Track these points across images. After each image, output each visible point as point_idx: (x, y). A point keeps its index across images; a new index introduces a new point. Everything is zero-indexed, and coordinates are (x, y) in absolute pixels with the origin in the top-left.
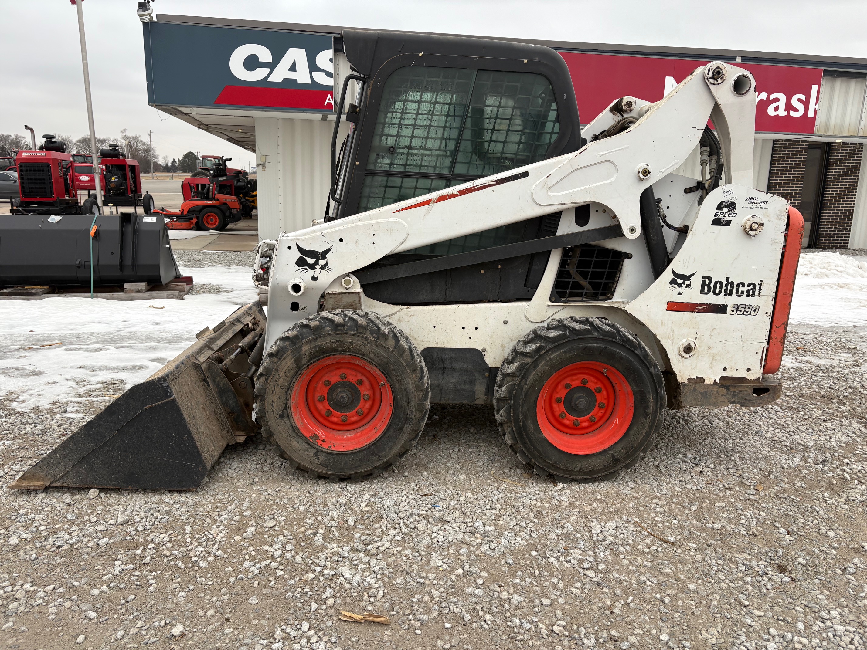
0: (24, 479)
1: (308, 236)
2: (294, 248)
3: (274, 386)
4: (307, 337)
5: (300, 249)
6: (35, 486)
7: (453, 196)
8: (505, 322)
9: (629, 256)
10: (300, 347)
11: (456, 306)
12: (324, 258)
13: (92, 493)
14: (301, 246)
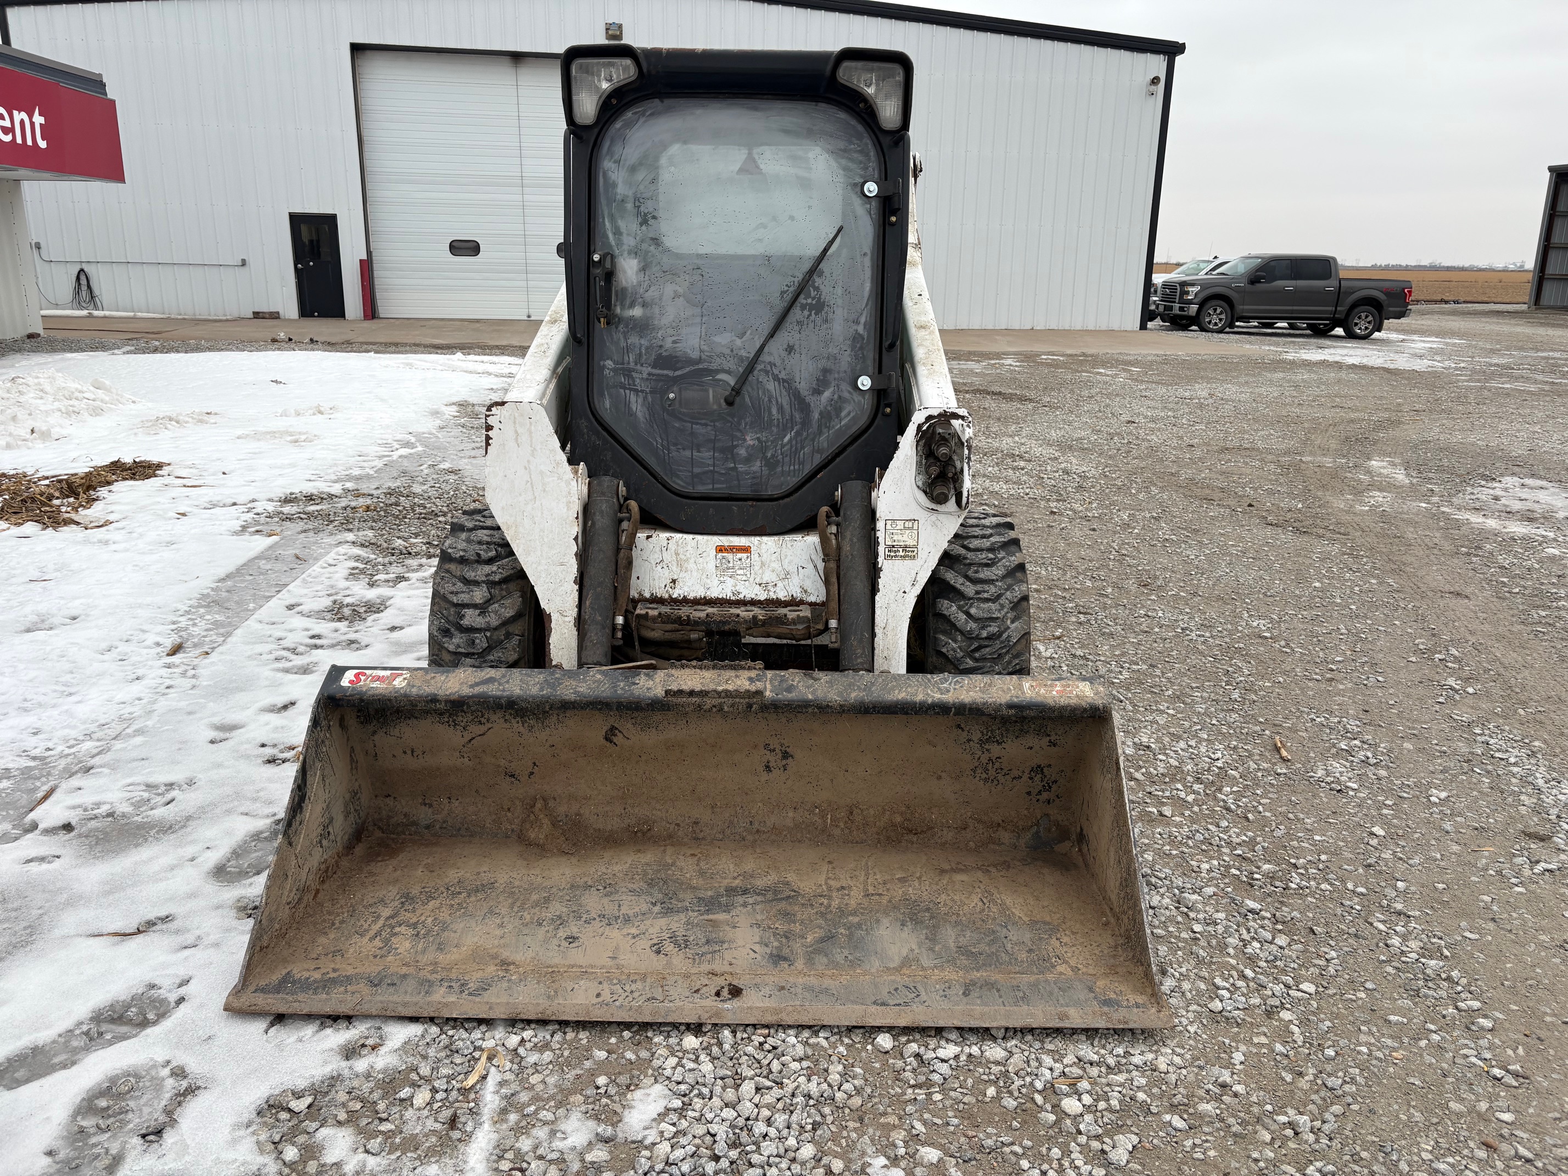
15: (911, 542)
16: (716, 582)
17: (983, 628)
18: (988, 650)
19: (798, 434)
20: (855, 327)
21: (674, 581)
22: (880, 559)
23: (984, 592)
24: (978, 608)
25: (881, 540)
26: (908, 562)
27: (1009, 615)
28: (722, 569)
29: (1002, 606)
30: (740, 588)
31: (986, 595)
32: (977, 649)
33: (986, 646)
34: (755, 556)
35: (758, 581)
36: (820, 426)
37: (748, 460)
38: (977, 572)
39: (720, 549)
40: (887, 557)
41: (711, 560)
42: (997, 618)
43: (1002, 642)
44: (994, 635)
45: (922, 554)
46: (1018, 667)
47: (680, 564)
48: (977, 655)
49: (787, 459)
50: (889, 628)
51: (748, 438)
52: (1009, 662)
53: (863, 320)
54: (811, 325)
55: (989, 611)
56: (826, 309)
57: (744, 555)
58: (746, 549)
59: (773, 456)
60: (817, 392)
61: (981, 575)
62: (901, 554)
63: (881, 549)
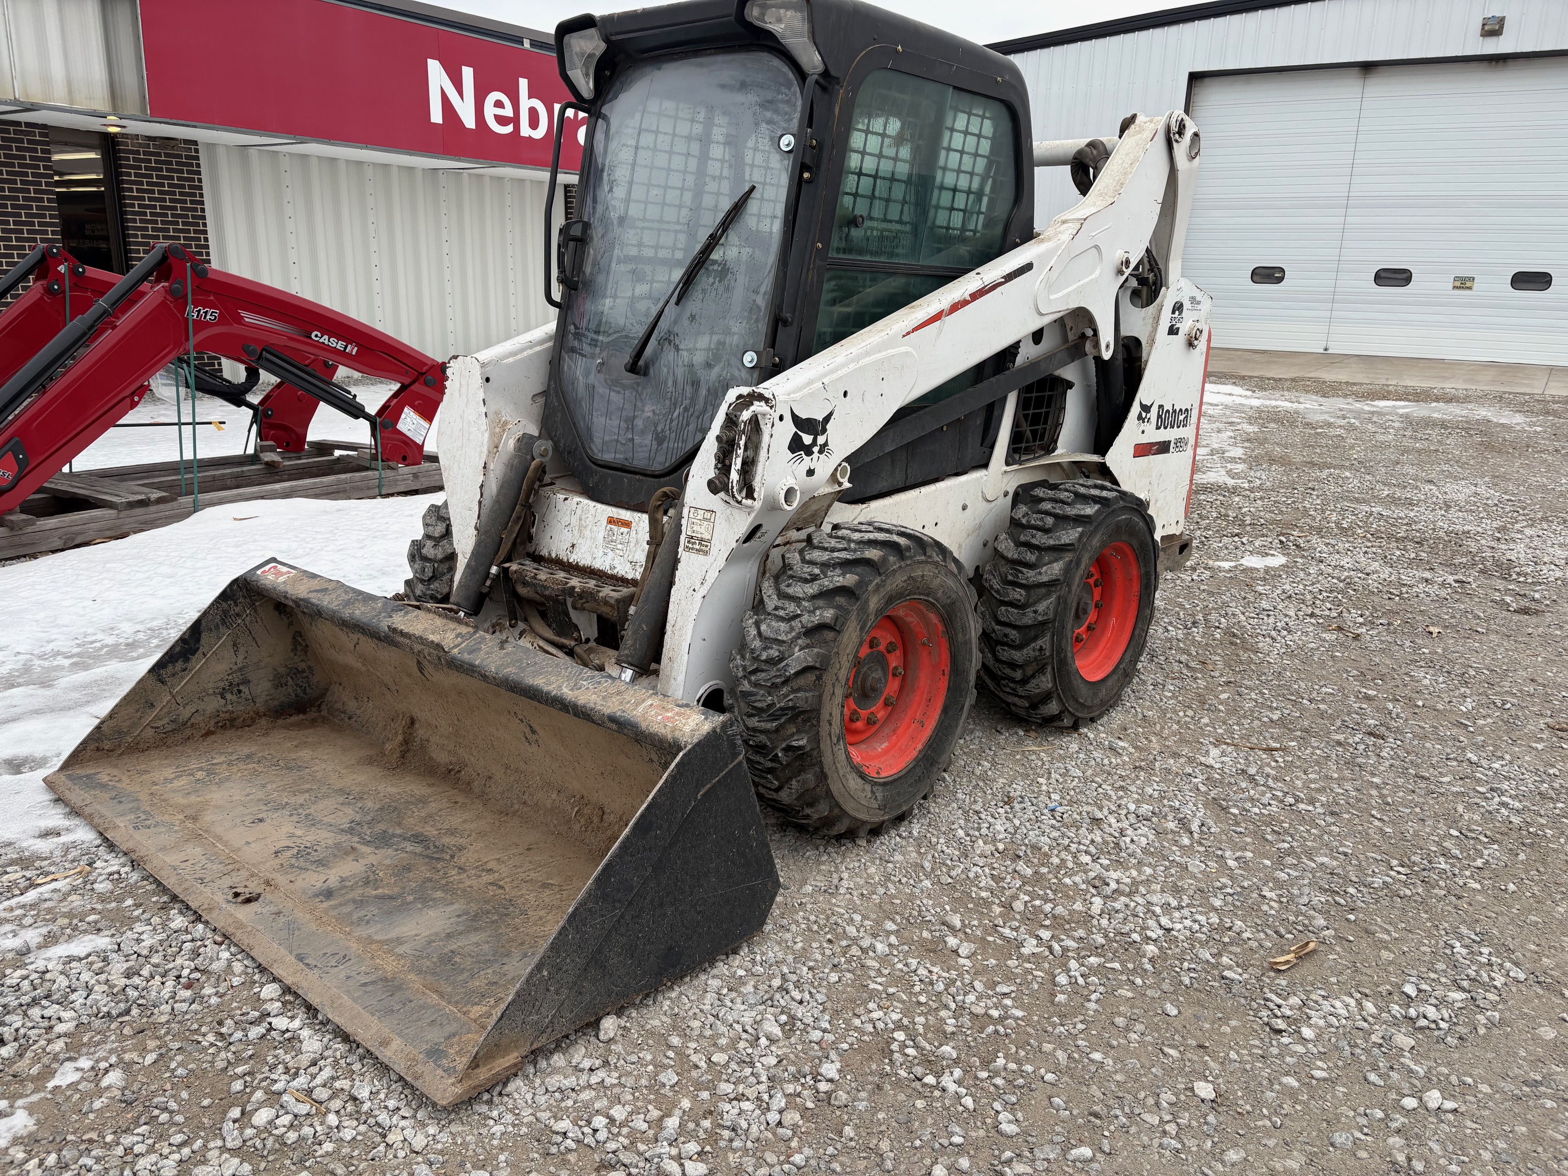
0: (477, 1066)
1: (805, 391)
2: (788, 417)
3: (833, 685)
4: (871, 581)
5: (796, 419)
6: (507, 1069)
7: (963, 304)
8: (964, 508)
9: (1070, 385)
10: (867, 601)
11: (917, 490)
12: (824, 431)
13: (609, 1025)
14: (797, 413)
15: (706, 536)
16: (601, 554)
17: (765, 649)
18: (763, 674)
19: (686, 410)
20: (754, 297)
21: (573, 546)
22: (680, 550)
23: (783, 609)
24: (769, 626)
25: (684, 528)
26: (701, 557)
27: (800, 641)
28: (609, 541)
29: (792, 629)
30: (616, 563)
31: (781, 613)
32: (754, 672)
33: (763, 671)
34: (633, 533)
35: (630, 559)
36: (705, 403)
37: (643, 432)
38: (788, 586)
39: (611, 521)
40: (687, 549)
41: (602, 529)
42: (784, 642)
43: (778, 670)
44: (772, 659)
45: (714, 551)
46: (791, 704)
47: (581, 529)
48: (753, 678)
49: (673, 435)
50: (677, 627)
51: (646, 409)
52: (785, 696)
53: (763, 290)
54: (714, 293)
55: (777, 631)
56: (730, 275)
57: (624, 530)
58: (627, 524)
59: (663, 430)
60: (709, 366)
61: (790, 591)
62: (697, 547)
63: (683, 537)
